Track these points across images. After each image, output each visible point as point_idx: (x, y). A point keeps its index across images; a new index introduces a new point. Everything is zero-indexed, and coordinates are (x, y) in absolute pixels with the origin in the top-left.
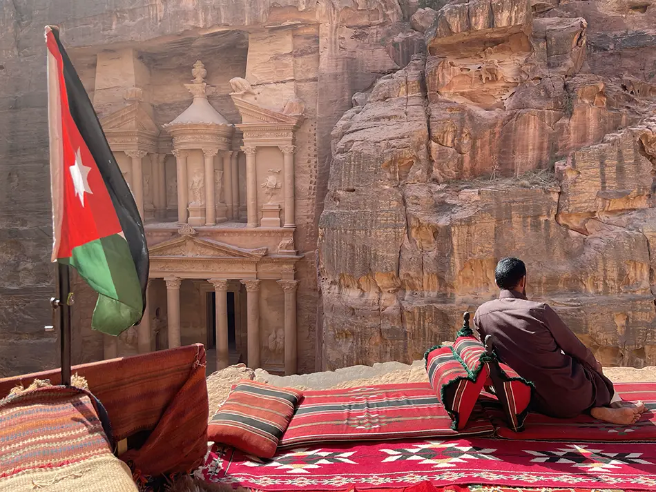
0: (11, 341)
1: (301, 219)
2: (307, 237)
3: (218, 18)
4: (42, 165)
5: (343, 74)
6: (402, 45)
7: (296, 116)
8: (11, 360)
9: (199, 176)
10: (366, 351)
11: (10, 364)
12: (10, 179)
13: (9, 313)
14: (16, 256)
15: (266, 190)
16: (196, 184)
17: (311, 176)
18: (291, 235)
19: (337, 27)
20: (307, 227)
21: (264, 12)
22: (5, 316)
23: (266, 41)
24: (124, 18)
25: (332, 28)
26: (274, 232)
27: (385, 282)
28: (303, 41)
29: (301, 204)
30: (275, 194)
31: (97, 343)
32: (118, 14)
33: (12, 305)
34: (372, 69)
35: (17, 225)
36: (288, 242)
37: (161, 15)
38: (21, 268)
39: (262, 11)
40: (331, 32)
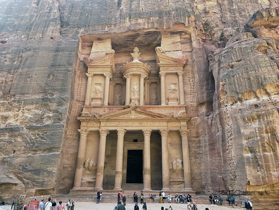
0: (30, 154)
1: (187, 103)
2: (191, 111)
3: (154, 25)
4: (67, 72)
5: (202, 48)
6: (222, 44)
7: (185, 60)
8: (26, 166)
9: (137, 86)
10: (271, 122)
11: (25, 168)
12: (48, 77)
13: (33, 139)
14: (43, 111)
15: (170, 91)
16: (135, 89)
17: (191, 86)
18: (185, 108)
19: (197, 35)
20: (191, 107)
21: (172, 25)
22: (29, 141)
23: (169, 38)
24: (111, 26)
25: (196, 35)
26: (176, 107)
27: (272, 90)
28: (183, 39)
29: (187, 97)
30: (174, 93)
31: (70, 169)
32: (109, 25)
33: (34, 135)
34: (211, 51)
35: (48, 96)
36: (183, 111)
37: (128, 26)
38: (45, 116)
39: (171, 25)
40: (195, 36)
